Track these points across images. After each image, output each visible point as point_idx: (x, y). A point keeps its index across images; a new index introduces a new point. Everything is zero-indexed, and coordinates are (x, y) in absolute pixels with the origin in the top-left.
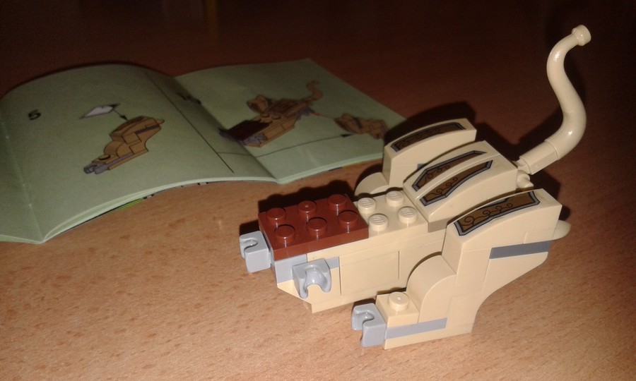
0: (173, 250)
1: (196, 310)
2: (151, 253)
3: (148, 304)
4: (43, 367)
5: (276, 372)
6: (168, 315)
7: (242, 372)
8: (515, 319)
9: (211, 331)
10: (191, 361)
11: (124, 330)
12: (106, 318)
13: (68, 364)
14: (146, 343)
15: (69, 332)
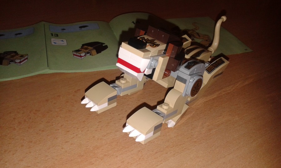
0: (76, 101)
1: (83, 123)
3: (67, 121)
4: (31, 142)
5: (109, 145)
6: (74, 125)
9: (88, 130)
10: (81, 140)
11: (59, 130)
12: (53, 125)
13: (39, 141)
14: (66, 134)
15: (40, 130)
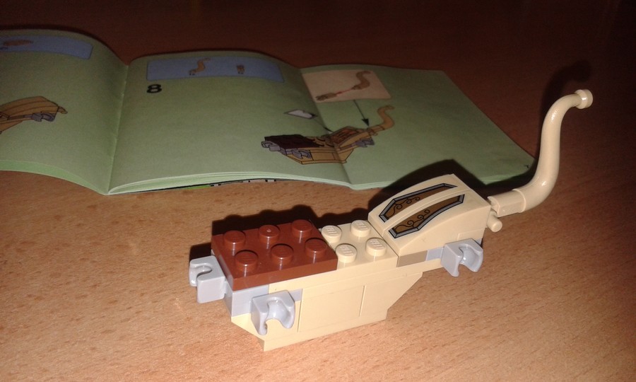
0: (140, 221)
1: (159, 280)
2: (117, 223)
3: (111, 272)
5: (236, 341)
6: (131, 283)
7: (202, 340)
8: (475, 300)
10: (151, 328)
11: (85, 296)
12: (68, 283)
13: (26, 327)
14: (106, 309)
15: (30, 296)
